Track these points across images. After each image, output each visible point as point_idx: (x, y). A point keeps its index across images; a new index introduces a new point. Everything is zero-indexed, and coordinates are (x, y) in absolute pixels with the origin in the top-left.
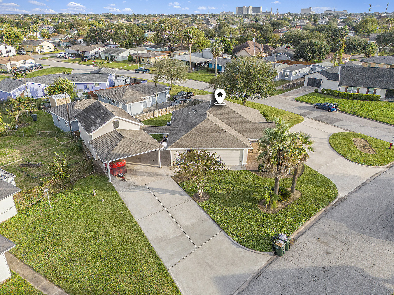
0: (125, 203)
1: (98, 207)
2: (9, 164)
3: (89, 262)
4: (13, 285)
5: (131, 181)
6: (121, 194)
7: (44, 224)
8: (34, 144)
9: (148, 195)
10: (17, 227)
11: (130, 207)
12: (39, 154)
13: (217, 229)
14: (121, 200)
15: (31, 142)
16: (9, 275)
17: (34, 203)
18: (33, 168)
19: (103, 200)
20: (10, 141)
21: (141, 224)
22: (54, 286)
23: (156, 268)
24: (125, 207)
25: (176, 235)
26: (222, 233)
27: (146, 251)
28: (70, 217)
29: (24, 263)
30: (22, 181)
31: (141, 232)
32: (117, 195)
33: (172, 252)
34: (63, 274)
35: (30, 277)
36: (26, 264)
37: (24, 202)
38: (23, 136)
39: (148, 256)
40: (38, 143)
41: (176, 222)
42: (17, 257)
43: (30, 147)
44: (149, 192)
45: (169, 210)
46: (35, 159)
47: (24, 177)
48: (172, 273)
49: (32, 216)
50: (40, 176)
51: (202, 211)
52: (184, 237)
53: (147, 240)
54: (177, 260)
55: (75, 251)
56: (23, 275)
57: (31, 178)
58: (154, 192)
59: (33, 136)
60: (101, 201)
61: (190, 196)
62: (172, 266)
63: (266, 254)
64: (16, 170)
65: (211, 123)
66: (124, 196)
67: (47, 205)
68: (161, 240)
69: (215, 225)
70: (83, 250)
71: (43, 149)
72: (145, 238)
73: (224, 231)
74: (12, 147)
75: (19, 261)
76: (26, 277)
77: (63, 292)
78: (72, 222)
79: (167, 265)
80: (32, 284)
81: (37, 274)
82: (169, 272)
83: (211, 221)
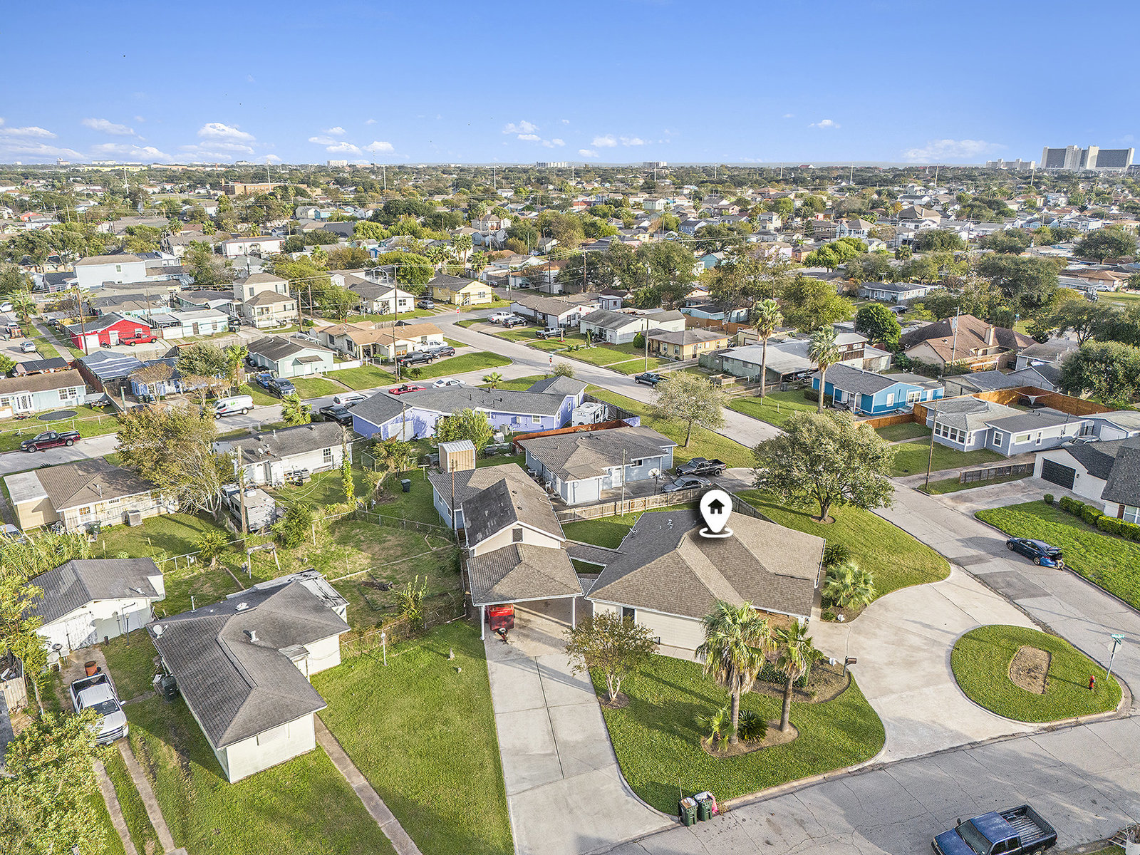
0: (491, 681)
1: (449, 679)
2: (348, 576)
3: (410, 756)
4: (315, 759)
5: (514, 645)
6: (491, 665)
7: (370, 687)
8: (391, 543)
9: (530, 676)
10: (335, 685)
11: (495, 691)
12: (394, 564)
13: (611, 758)
14: (486, 676)
15: (389, 537)
16: (313, 747)
17: (365, 651)
18: (379, 592)
19: (460, 670)
20: (358, 530)
21: (501, 723)
22: (360, 774)
23: (492, 789)
24: (487, 689)
25: (543, 752)
26: (615, 766)
27: (489, 763)
28: (405, 685)
29: (333, 735)
30: (358, 610)
31: (495, 733)
32: (485, 665)
33: (525, 774)
34: (375, 763)
35: (336, 755)
36: (336, 738)
37: (352, 648)
38: (379, 524)
39: (490, 769)
40: (396, 543)
41: (553, 733)
42: (326, 726)
43: (383, 549)
44: (535, 672)
45: (551, 711)
46: (385, 575)
47: (362, 603)
48: (511, 802)
49: (358, 672)
50: (384, 607)
51: (602, 725)
52: (553, 757)
53: (497, 747)
54: (526, 786)
55: (397, 736)
56: (328, 751)
57: (372, 607)
58: (543, 674)
59: (394, 527)
60: (457, 670)
61: (598, 694)
62: (515, 793)
63: (665, 816)
64: (354, 590)
65: (680, 561)
66: (493, 670)
67: (381, 660)
68: (517, 752)
69: (610, 752)
70: (407, 738)
71: (403, 555)
72: (497, 743)
73: (619, 764)
74: (358, 545)
75: (327, 731)
76: (330, 754)
77: (369, 785)
78: (406, 694)
79: (509, 789)
80: (336, 765)
81: (345, 754)
82: (507, 798)
83: (608, 743)
